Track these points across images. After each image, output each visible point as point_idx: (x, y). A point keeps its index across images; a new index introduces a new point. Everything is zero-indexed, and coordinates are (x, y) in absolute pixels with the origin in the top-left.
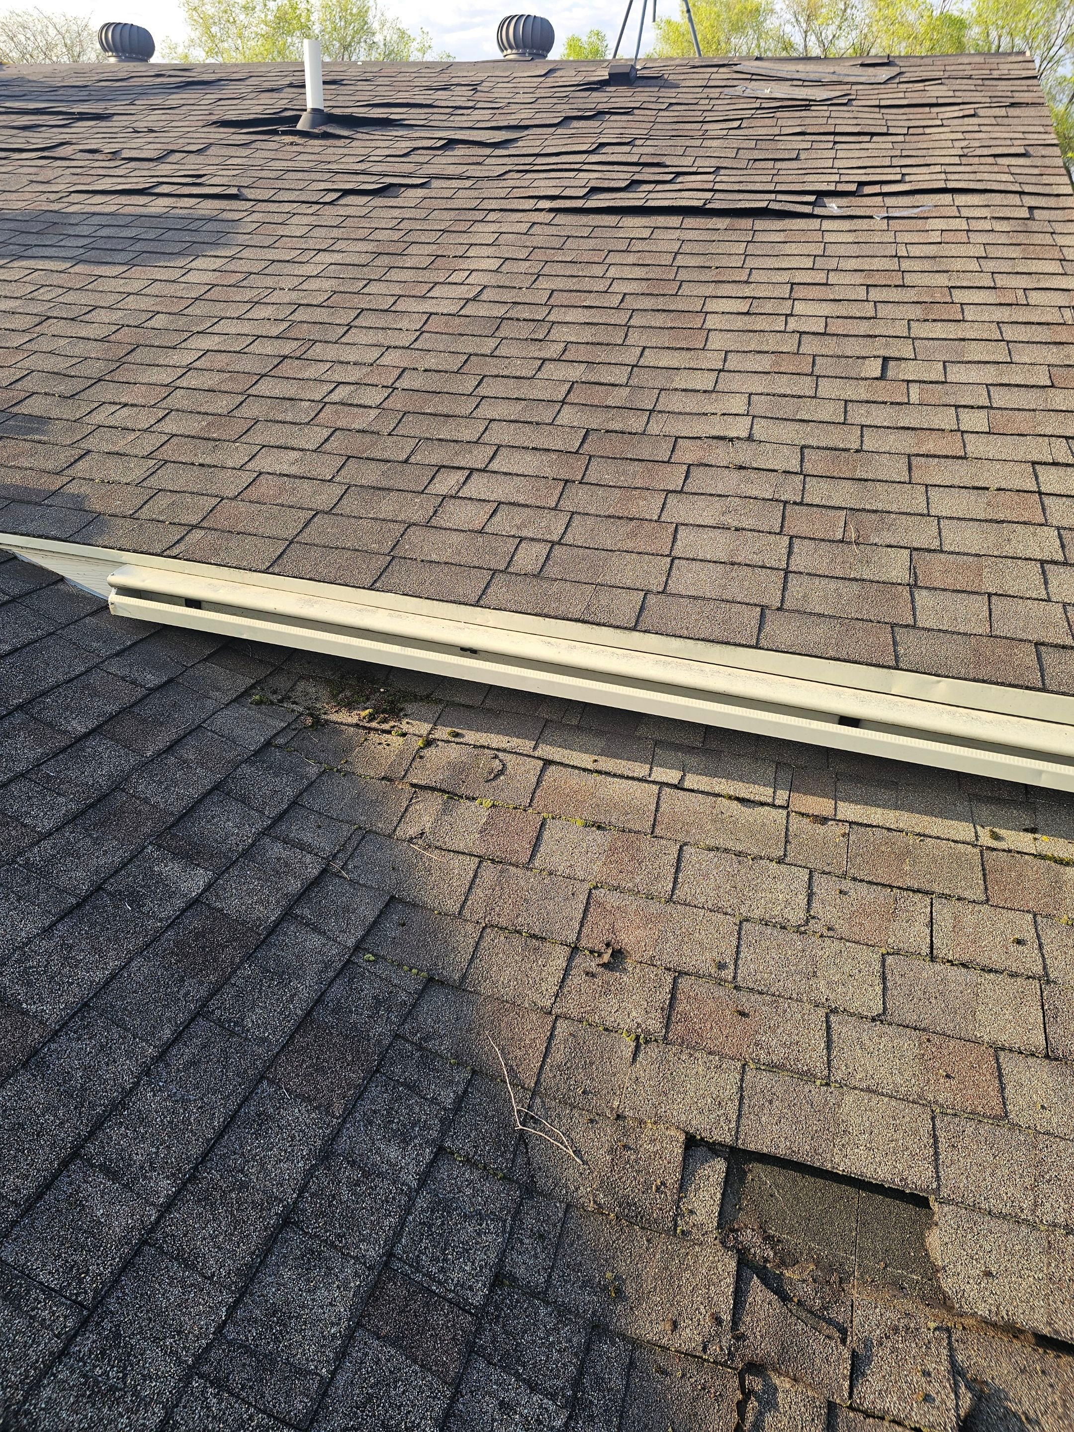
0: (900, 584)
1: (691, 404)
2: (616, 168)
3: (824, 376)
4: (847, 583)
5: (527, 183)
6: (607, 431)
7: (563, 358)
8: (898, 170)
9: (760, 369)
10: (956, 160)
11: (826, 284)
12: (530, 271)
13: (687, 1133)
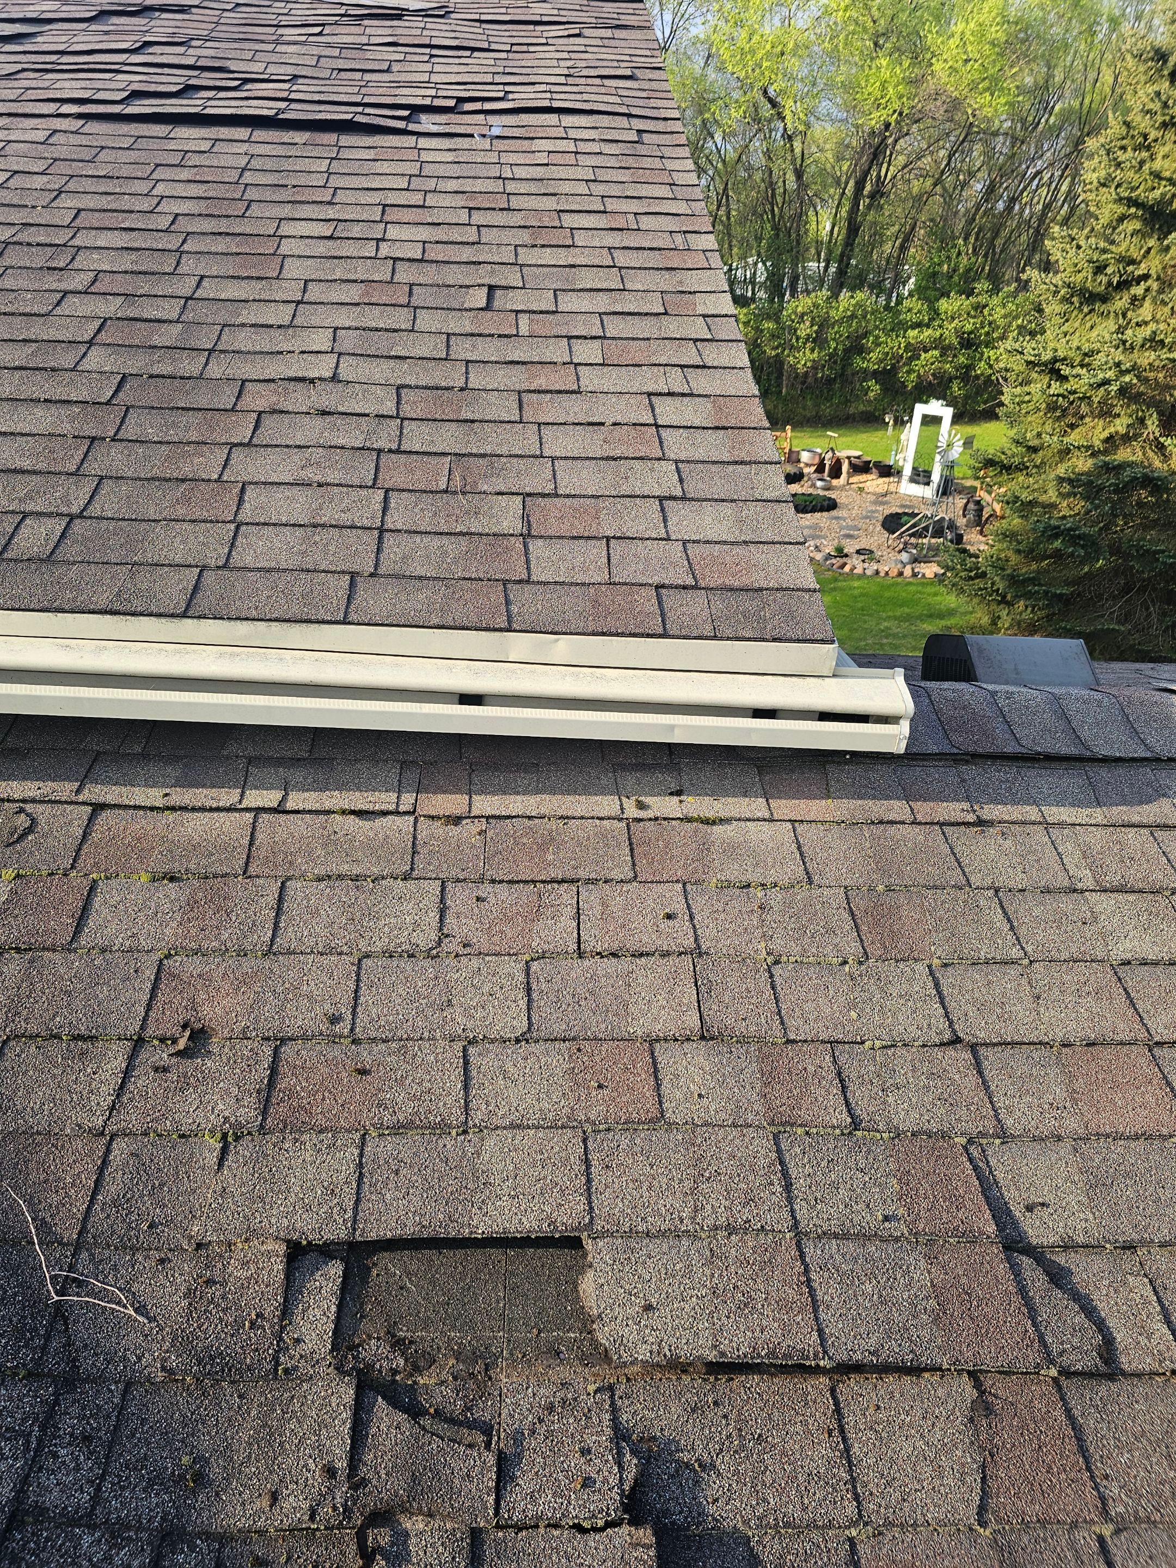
0: (512, 535)
1: (263, 341)
2: (166, 71)
3: (423, 308)
4: (453, 539)
5: (47, 84)
6: (151, 376)
7: (93, 289)
8: (501, 87)
9: (348, 300)
10: (562, 80)
11: (423, 207)
12: (48, 187)
13: (288, 1242)
